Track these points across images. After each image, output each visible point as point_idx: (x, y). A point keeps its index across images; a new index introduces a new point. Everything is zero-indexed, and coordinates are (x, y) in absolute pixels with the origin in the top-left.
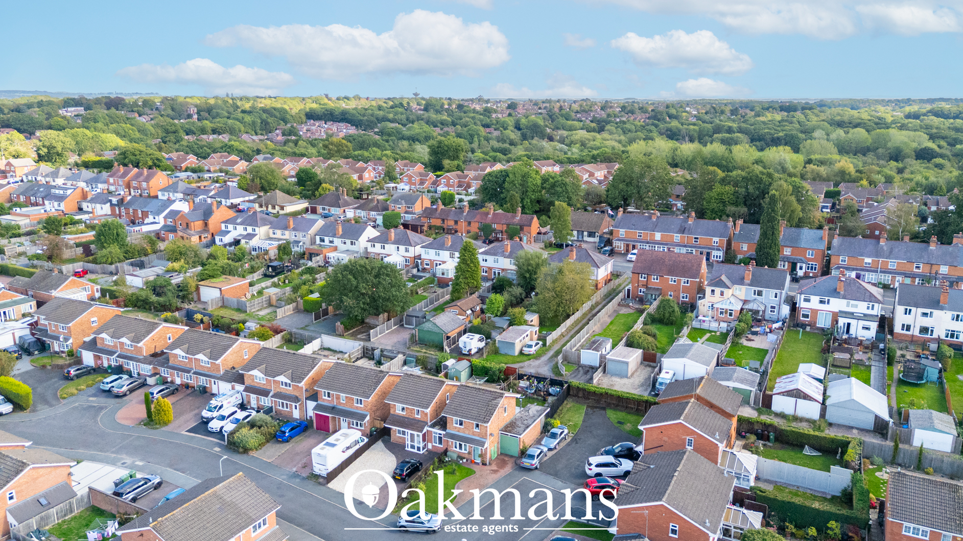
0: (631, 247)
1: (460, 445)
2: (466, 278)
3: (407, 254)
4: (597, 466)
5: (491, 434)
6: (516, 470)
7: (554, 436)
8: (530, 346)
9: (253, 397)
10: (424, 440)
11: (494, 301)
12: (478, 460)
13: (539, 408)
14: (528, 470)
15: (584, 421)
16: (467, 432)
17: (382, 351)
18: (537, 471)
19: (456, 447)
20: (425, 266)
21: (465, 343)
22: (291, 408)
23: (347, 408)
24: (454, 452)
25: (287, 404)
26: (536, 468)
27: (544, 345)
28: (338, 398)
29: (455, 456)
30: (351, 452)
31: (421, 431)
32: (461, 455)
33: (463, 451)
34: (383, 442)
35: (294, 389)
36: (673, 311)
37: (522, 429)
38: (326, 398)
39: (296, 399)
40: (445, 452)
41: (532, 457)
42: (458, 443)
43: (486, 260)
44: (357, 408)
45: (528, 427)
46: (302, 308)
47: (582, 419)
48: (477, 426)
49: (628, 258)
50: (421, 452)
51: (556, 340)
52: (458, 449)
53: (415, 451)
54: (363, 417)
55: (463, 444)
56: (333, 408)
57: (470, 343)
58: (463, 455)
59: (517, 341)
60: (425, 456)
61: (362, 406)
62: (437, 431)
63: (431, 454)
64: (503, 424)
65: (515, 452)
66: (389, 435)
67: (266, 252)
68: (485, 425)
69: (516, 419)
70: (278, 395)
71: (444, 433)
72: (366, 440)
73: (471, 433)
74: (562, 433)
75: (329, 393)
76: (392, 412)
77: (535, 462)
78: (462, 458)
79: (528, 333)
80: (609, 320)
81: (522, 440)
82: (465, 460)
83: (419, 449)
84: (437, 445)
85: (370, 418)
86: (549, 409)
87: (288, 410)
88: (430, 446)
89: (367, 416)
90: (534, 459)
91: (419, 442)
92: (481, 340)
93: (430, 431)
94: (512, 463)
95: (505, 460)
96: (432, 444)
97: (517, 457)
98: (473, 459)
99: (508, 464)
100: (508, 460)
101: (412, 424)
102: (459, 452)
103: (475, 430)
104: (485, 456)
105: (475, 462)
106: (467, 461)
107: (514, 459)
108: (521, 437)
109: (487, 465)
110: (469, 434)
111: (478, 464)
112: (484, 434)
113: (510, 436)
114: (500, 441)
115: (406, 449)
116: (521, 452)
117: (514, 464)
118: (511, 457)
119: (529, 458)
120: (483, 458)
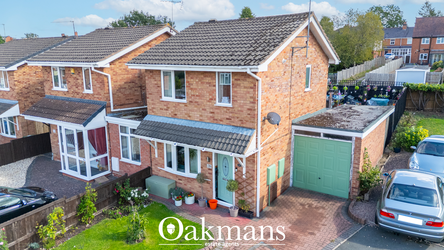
5: (269, 118)
12: (230, 201)
16: (196, 115)
19: (170, 165)
24: (166, 176)
29: (165, 188)
31: (84, 121)
32: (182, 185)
33: (187, 173)
34: (36, 160)
40: (144, 178)
42: (174, 145)
44: (3, 95)
45: (370, 122)
50: (89, 178)
52: (174, 170)
53: (77, 174)
55: (187, 147)
58: (188, 187)
60: (99, 187)
61: (8, 89)
62: (127, 126)
64: (300, 113)
65: (340, 185)
68: (249, 70)
69: (329, 114)
71: (139, 123)
73: (207, 114)
76: (47, 92)
78: (184, 194)
81: (362, 148)
82: (190, 200)
84: (130, 161)
88: (115, 165)
93: (113, 125)
94: (337, 215)
95: (310, 205)
96: (120, 158)
97: (350, 200)
98: (214, 198)
99: (322, 216)
100: (319, 205)
101: (71, 109)
102: (177, 176)
103: (218, 104)
104: (249, 188)
105: (218, 206)
106: (196, 201)
107: (339, 204)
108: (363, 136)
109: (256, 217)
110: (201, 121)
111: (226, 212)
112: (245, 115)
113: (326, 135)
114: (294, 153)
115: (63, 171)
116: (362, 183)
117: (344, 218)
118: (328, 197)
119: (408, 199)
120: (243, 194)
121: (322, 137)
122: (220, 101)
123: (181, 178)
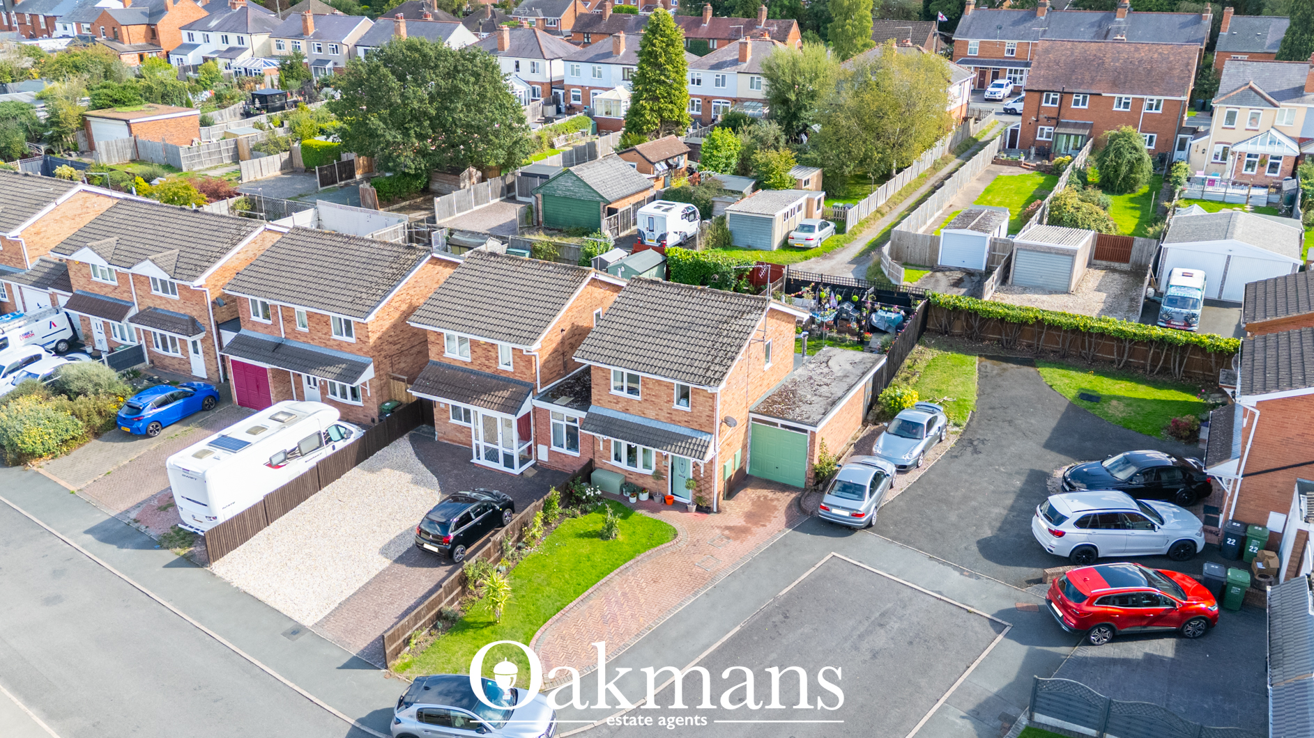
0: (989, 76)
1: (631, 452)
2: (656, 99)
3: (535, 78)
4: (1082, 523)
5: (726, 421)
6: (801, 529)
7: (910, 430)
8: (810, 229)
9: (96, 322)
10: (524, 435)
11: (719, 143)
12: (686, 497)
13: (857, 355)
14: (842, 529)
15: (981, 394)
16: (651, 413)
17: (451, 233)
18: (869, 536)
19: (618, 458)
20: (573, 102)
21: (651, 219)
22: (185, 351)
23: (315, 347)
24: (613, 471)
25: (173, 339)
26: (869, 525)
27: (840, 229)
28: (289, 319)
29: (615, 484)
30: (300, 467)
31: (514, 410)
32: (633, 479)
33: (640, 469)
34: (413, 441)
35: (186, 300)
36: (1140, 160)
37: (817, 408)
38: (260, 319)
39: (193, 326)
40: (587, 472)
41: (853, 490)
42: (624, 444)
43: (699, 82)
44: (340, 345)
45: (833, 403)
46: (302, 165)
47: (973, 387)
48: (685, 394)
49: (987, 95)
50: (517, 471)
51: (867, 220)
52: (624, 465)
53: (500, 466)
54: (354, 370)
55: (640, 448)
56: (278, 346)
57: (664, 219)
58: (640, 482)
59: (779, 215)
60: (530, 481)
61: (352, 340)
62: (562, 413)
63: (545, 477)
64: (758, 396)
65: (799, 474)
66: (431, 422)
67: (260, 78)
68: (710, 390)
69: (795, 383)
70: (149, 317)
71: (583, 414)
72: (356, 433)
73: (664, 414)
74: (930, 424)
75: (265, 305)
76: (433, 356)
77: (866, 505)
78: (637, 490)
79: (802, 200)
80: (982, 187)
81: (818, 440)
82: (644, 497)
83: (509, 461)
84: (564, 450)
85: (379, 376)
86: (884, 361)
87: (179, 355)
88: (543, 454)
89: (363, 367)
90: (861, 497)
91: (509, 441)
92: (687, 215)
93: (541, 409)
94: (790, 507)
95: (765, 497)
96: (550, 447)
97: (805, 490)
98: (670, 494)
99: (775, 508)
100: (775, 496)
101: (488, 390)
102: (626, 471)
103: (676, 406)
104: (707, 486)
105: (675, 502)
106: (651, 497)
107: (793, 495)
108: (817, 430)
109: (713, 512)
110: (657, 419)
111: (683, 508)
112: (703, 420)
113: (783, 426)
114: (752, 441)
115: (475, 460)
116: (817, 474)
117: (795, 509)
118: (784, 487)
119: (845, 494)
120: (701, 491)
121: (779, 427)
122: (678, 403)
123: (631, 473)
